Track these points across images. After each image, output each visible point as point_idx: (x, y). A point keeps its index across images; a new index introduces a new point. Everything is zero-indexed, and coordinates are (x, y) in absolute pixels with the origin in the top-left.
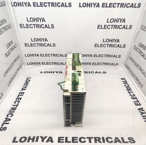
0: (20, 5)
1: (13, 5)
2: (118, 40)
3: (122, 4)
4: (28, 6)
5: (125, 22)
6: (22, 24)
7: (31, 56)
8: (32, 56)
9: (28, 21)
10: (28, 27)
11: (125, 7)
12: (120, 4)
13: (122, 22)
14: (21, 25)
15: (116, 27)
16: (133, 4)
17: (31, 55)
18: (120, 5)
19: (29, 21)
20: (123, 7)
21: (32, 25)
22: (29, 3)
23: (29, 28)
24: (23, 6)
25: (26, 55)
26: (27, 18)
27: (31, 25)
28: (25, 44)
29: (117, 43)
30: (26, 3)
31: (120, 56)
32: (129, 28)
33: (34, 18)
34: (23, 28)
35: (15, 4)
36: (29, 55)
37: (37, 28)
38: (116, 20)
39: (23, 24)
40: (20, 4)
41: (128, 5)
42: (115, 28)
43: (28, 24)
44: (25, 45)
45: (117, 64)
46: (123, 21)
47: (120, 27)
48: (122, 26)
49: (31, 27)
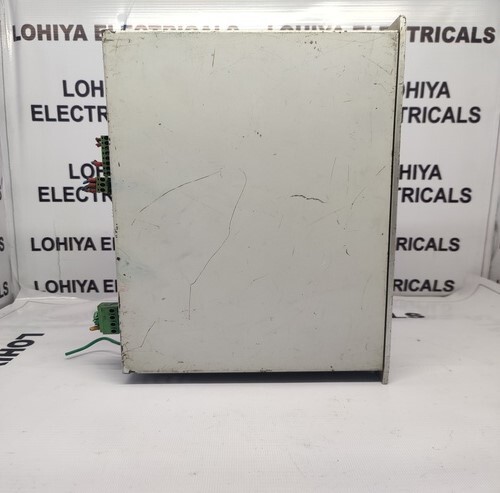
0: (44, 36)
1: (19, 34)
2: (436, 167)
3: (424, 29)
4: (75, 39)
5: (448, 96)
6: (40, 106)
7: (58, 249)
8: (62, 247)
9: (66, 94)
10: (63, 116)
11: (437, 40)
12: (418, 28)
13: (438, 96)
14: (36, 109)
15: (419, 113)
16: (464, 30)
17: (59, 244)
18: (418, 34)
19: (72, 95)
20: (430, 40)
21: (81, 109)
22: (80, 28)
23: (67, 120)
24: (56, 38)
25: (38, 245)
26: (64, 82)
27: (76, 111)
28: (40, 189)
29: (435, 184)
30: (71, 27)
31: (455, 244)
32: (470, 119)
33: (93, 82)
34: (41, 120)
35: (28, 32)
36: (48, 244)
37: (100, 120)
38: (413, 90)
39: (46, 107)
40: (44, 32)
41: (449, 35)
42: (413, 119)
43: (66, 107)
44: (41, 194)
45: (450, 286)
46: (441, 93)
47: (435, 115)
48: (439, 110)
49: (77, 117)
